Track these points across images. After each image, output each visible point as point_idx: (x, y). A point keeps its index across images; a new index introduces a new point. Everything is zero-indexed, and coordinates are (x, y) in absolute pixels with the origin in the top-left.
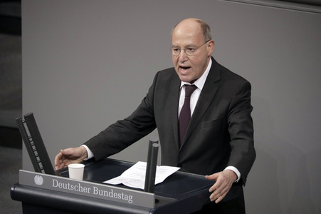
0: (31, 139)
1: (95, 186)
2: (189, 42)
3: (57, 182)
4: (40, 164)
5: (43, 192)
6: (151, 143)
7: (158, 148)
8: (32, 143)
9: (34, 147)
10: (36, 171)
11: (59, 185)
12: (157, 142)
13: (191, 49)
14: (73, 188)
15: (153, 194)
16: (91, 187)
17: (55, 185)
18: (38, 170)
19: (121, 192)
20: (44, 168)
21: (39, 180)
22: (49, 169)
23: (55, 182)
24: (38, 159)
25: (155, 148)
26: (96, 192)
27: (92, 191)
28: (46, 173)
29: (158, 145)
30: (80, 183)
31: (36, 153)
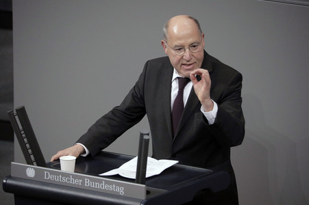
0: (22, 132)
1: (87, 177)
3: (48, 174)
4: (32, 157)
5: (36, 184)
6: (142, 135)
7: (148, 140)
8: (24, 135)
9: (26, 140)
10: (28, 164)
11: (50, 177)
12: (148, 134)
13: (194, 46)
14: (65, 180)
15: (144, 186)
16: (83, 178)
17: (47, 177)
18: (29, 162)
19: (112, 183)
20: (36, 161)
21: (31, 172)
22: (40, 161)
23: (47, 174)
24: (30, 151)
25: (146, 140)
26: (87, 184)
27: (83, 183)
28: (38, 165)
29: (150, 137)
30: (72, 175)
31: (28, 146)
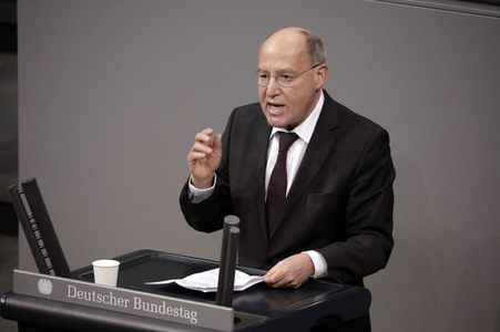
0: (32, 221)
1: (137, 295)
2: (285, 65)
3: (75, 290)
4: (48, 261)
6: (227, 226)
8: (34, 226)
9: (37, 234)
10: (41, 272)
11: (77, 294)
13: (286, 77)
14: (101, 299)
15: (230, 309)
16: (131, 297)
17: (72, 294)
18: (43, 270)
19: (178, 305)
20: (54, 267)
21: (45, 286)
22: (61, 268)
23: (72, 289)
24: (44, 252)
25: (233, 234)
26: (138, 306)
27: (131, 304)
28: (57, 275)
30: (112, 290)
31: (41, 243)
